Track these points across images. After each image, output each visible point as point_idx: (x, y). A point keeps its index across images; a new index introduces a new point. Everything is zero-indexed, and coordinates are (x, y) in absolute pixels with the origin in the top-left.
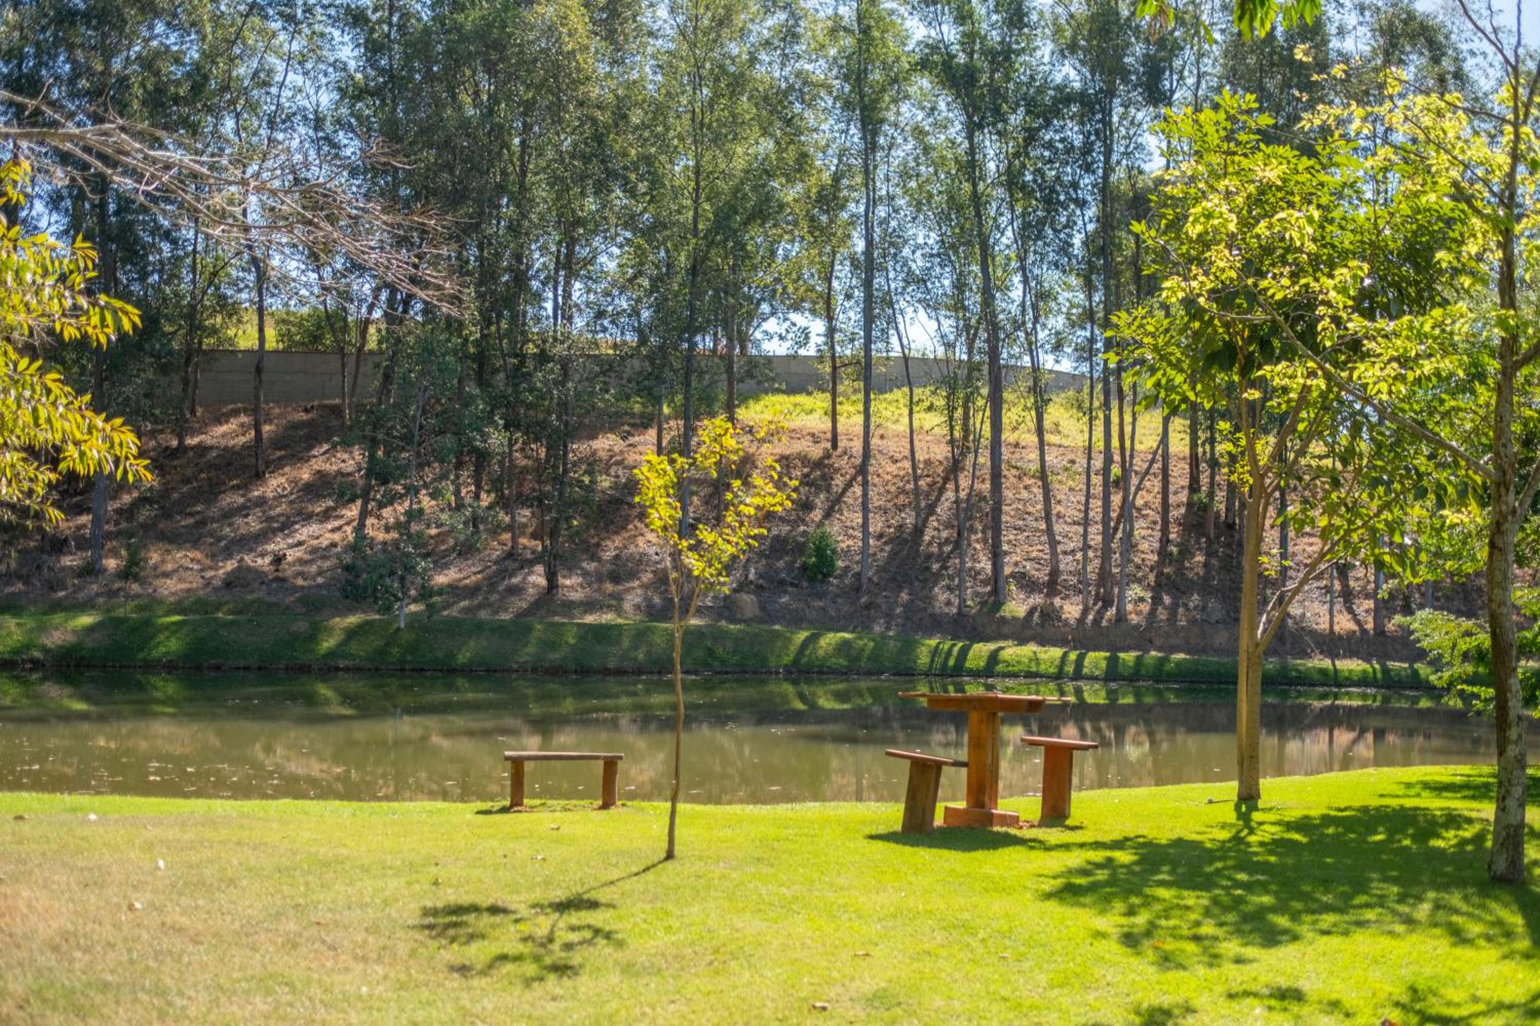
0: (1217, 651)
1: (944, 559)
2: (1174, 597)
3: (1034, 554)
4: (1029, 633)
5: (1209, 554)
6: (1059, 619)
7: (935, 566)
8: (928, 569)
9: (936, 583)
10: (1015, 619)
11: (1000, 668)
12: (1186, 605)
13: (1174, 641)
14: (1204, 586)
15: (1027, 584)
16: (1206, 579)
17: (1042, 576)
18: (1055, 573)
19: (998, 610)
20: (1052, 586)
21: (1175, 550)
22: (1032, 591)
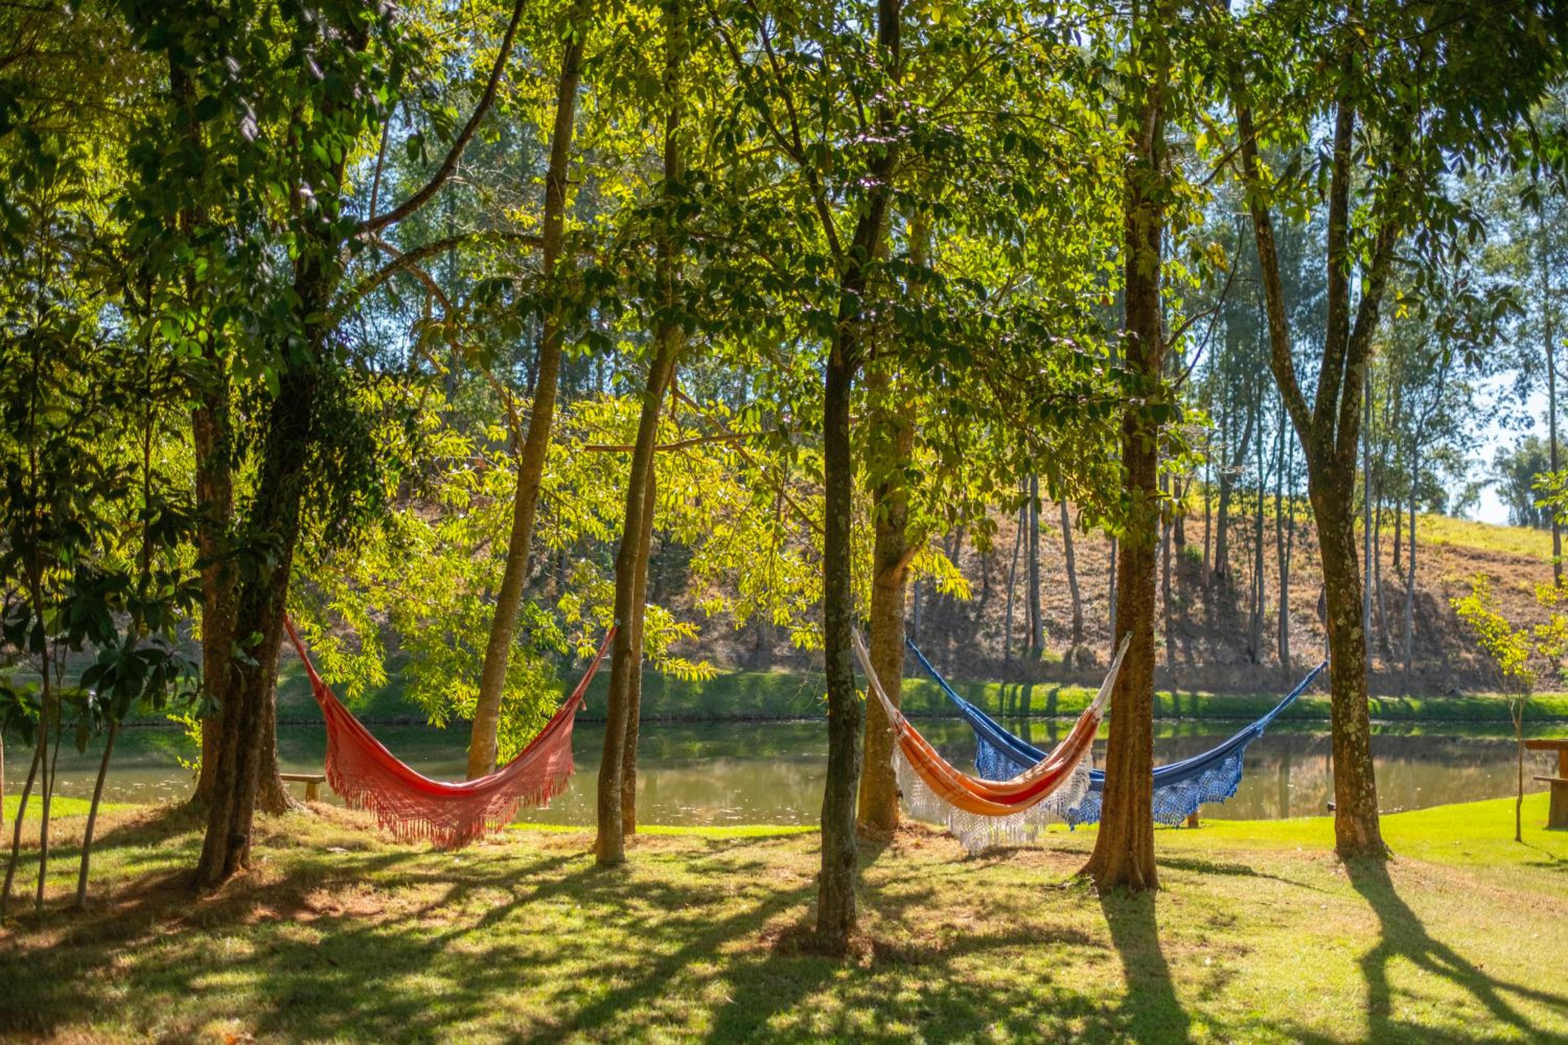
0: (1234, 689)
1: (979, 608)
2: (1184, 641)
3: (1056, 604)
4: (1069, 676)
5: (1207, 601)
6: (1095, 662)
7: (973, 616)
8: (967, 618)
9: (976, 632)
10: (1055, 663)
11: (1060, 708)
12: (1196, 648)
13: (1196, 681)
14: (1210, 633)
15: (1059, 633)
16: (1209, 623)
17: (1066, 622)
18: (1078, 620)
19: (1040, 655)
20: (1078, 632)
21: (1177, 598)
22: (1060, 637)
